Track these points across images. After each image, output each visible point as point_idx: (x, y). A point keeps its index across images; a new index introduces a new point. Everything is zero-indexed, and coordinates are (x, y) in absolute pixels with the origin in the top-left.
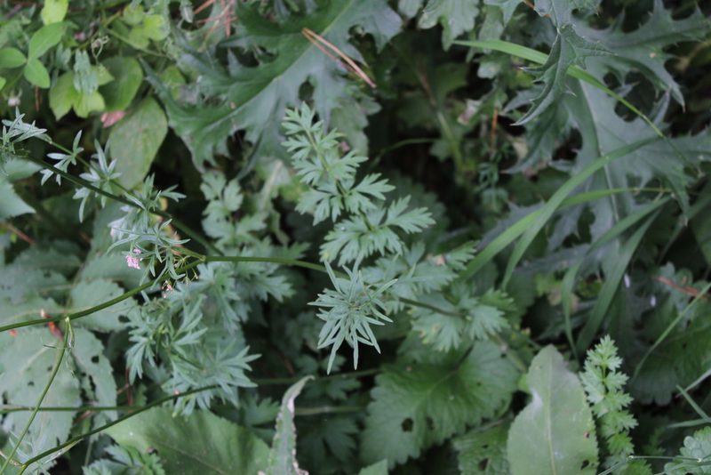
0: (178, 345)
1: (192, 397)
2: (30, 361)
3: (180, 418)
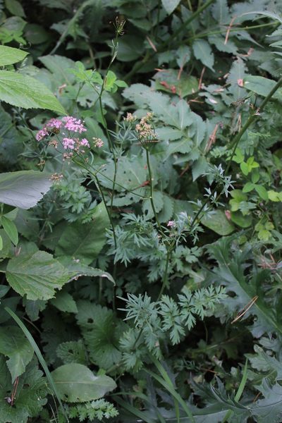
0: (135, 234)
1: (113, 237)
2: (134, 173)
3: (105, 231)
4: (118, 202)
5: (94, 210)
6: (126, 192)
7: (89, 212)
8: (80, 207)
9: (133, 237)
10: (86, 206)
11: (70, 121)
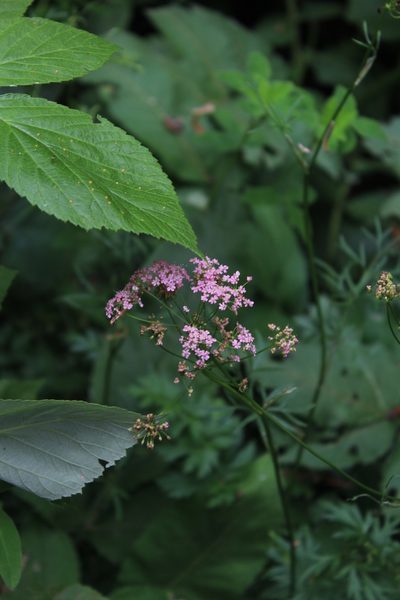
0: (350, 570)
1: (286, 560)
2: (369, 375)
3: (265, 538)
4: (319, 457)
5: (246, 472)
6: (343, 430)
7: (230, 476)
8: (208, 459)
9: (347, 575)
10: (225, 456)
11: (209, 274)
